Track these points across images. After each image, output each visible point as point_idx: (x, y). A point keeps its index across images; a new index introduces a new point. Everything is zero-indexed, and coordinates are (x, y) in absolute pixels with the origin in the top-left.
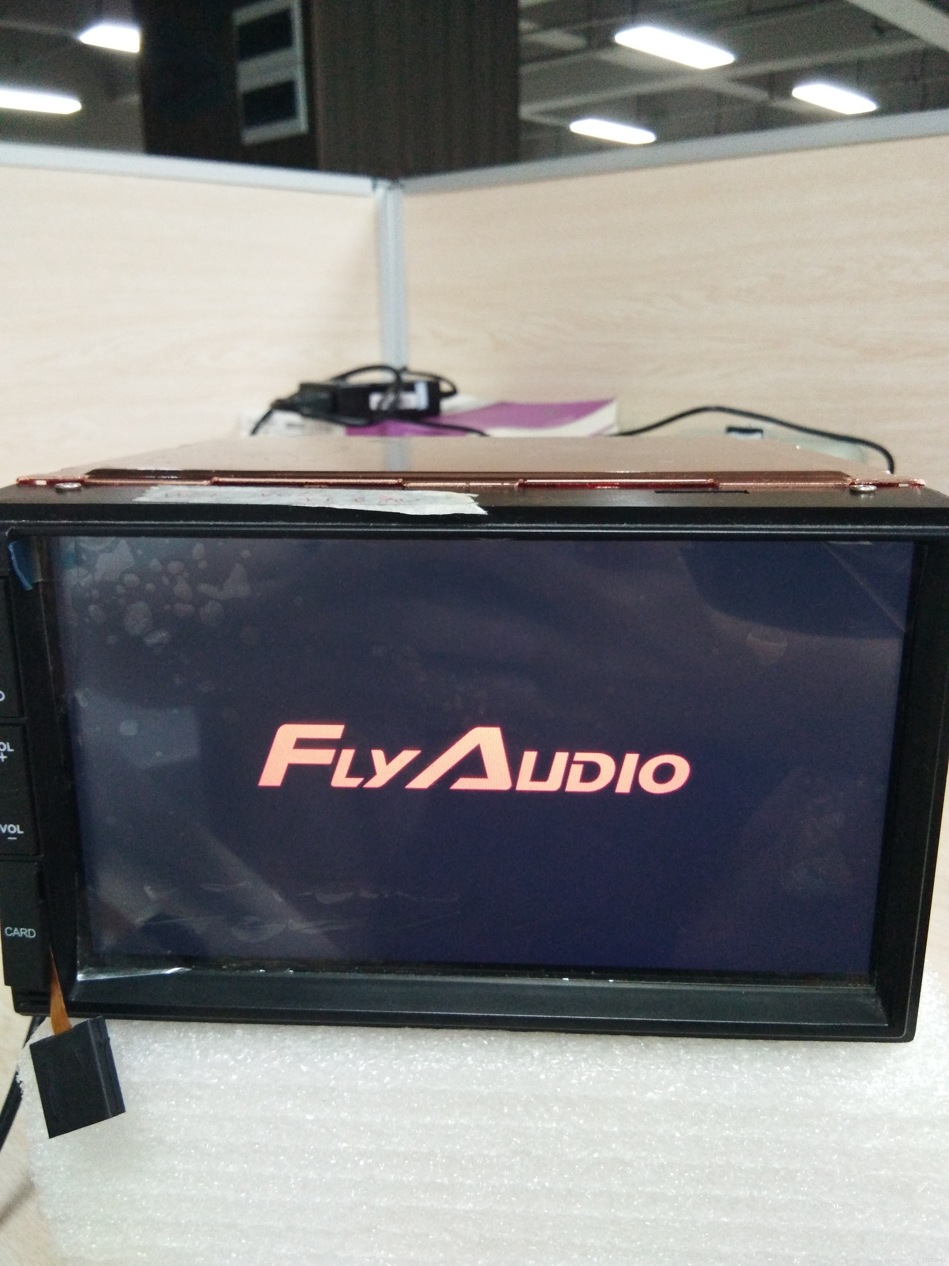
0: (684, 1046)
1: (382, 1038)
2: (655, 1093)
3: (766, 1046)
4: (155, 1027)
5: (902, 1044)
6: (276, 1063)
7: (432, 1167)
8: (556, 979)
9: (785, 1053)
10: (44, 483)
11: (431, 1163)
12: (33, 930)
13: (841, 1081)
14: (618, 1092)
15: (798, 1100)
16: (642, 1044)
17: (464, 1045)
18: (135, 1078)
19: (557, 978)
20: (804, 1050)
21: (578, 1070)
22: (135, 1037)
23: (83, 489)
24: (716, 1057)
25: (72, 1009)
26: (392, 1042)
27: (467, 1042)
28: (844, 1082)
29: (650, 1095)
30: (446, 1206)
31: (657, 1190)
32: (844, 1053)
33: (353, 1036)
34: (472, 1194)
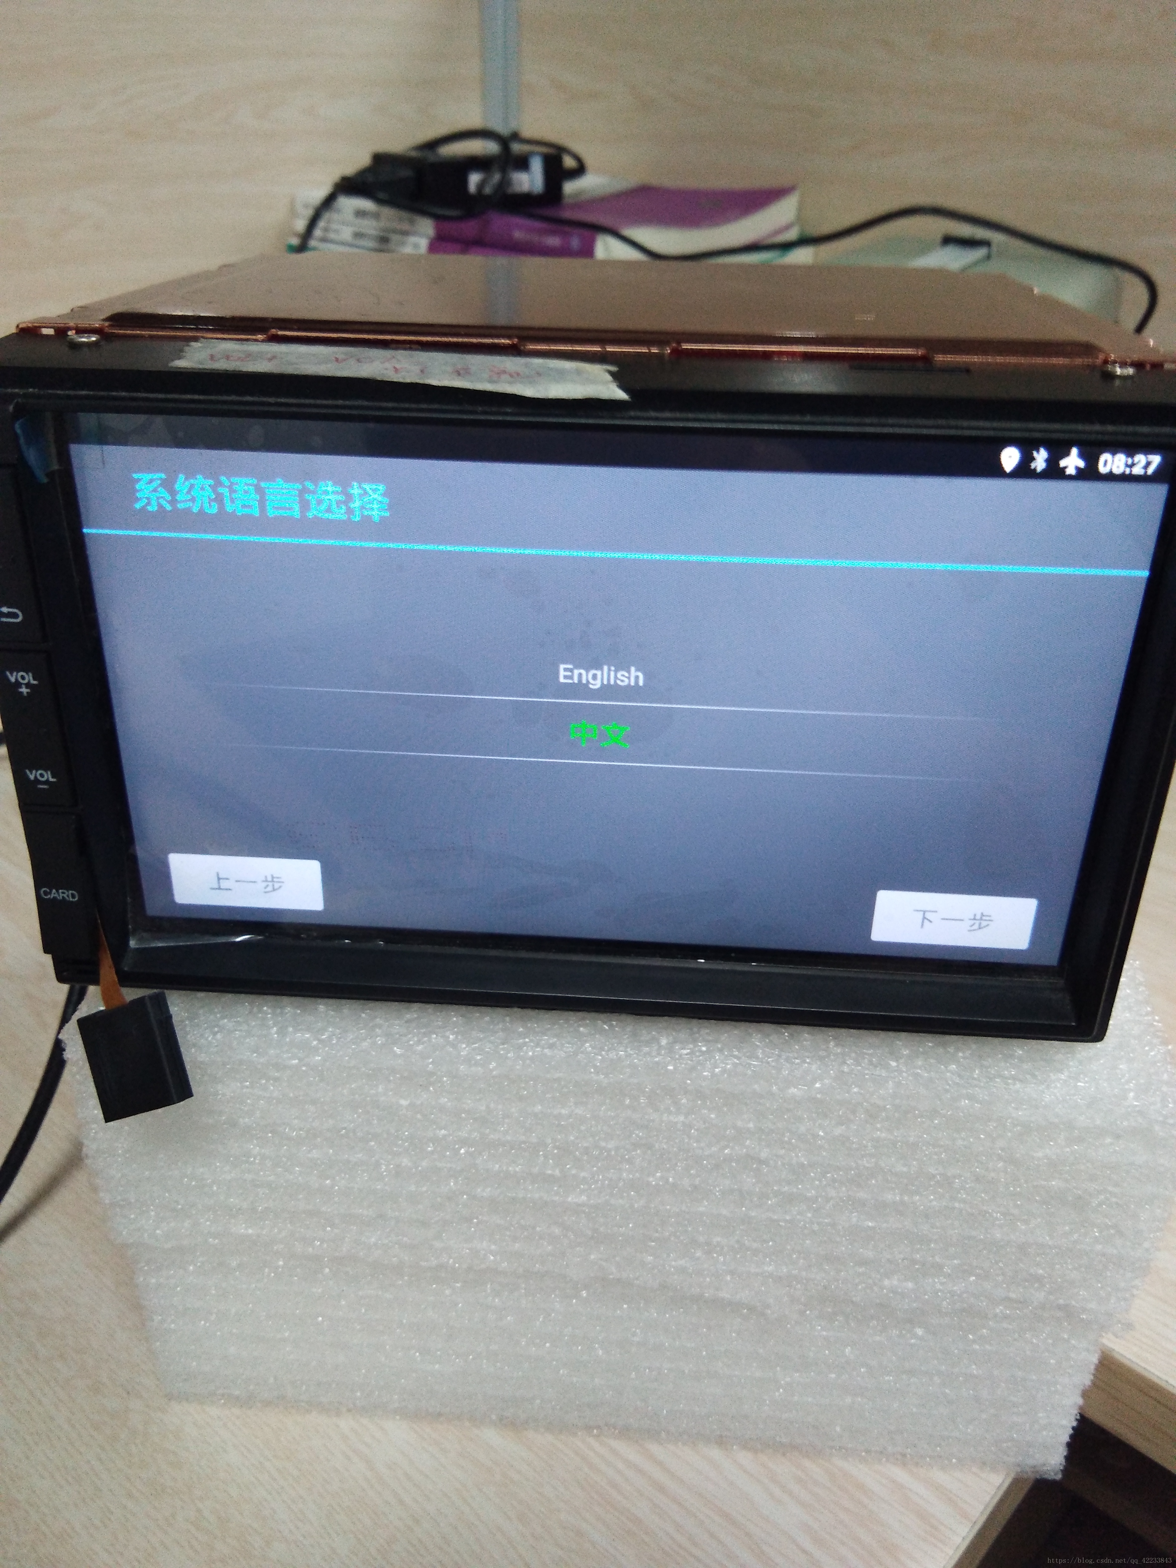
0: (835, 1038)
1: (487, 1019)
2: (798, 1088)
3: (929, 1041)
4: (223, 999)
5: (1090, 1044)
6: (365, 1044)
7: (542, 1159)
8: (689, 960)
9: (951, 1050)
10: (51, 332)
11: (541, 1153)
12: (74, 892)
13: (1014, 1084)
14: (756, 1086)
15: (963, 1103)
16: (786, 1034)
17: (581, 1029)
18: (202, 1057)
19: (692, 959)
20: (974, 1046)
21: (712, 1061)
22: (201, 1012)
23: (103, 343)
24: (871, 1051)
25: (126, 979)
26: (498, 1024)
27: (585, 1026)
28: (1018, 1085)
29: (793, 1090)
30: (556, 1198)
31: (795, 1190)
32: (1021, 1052)
33: (454, 1016)
34: (586, 1187)
